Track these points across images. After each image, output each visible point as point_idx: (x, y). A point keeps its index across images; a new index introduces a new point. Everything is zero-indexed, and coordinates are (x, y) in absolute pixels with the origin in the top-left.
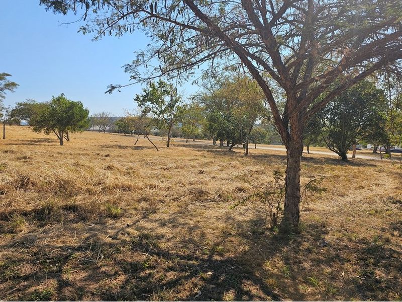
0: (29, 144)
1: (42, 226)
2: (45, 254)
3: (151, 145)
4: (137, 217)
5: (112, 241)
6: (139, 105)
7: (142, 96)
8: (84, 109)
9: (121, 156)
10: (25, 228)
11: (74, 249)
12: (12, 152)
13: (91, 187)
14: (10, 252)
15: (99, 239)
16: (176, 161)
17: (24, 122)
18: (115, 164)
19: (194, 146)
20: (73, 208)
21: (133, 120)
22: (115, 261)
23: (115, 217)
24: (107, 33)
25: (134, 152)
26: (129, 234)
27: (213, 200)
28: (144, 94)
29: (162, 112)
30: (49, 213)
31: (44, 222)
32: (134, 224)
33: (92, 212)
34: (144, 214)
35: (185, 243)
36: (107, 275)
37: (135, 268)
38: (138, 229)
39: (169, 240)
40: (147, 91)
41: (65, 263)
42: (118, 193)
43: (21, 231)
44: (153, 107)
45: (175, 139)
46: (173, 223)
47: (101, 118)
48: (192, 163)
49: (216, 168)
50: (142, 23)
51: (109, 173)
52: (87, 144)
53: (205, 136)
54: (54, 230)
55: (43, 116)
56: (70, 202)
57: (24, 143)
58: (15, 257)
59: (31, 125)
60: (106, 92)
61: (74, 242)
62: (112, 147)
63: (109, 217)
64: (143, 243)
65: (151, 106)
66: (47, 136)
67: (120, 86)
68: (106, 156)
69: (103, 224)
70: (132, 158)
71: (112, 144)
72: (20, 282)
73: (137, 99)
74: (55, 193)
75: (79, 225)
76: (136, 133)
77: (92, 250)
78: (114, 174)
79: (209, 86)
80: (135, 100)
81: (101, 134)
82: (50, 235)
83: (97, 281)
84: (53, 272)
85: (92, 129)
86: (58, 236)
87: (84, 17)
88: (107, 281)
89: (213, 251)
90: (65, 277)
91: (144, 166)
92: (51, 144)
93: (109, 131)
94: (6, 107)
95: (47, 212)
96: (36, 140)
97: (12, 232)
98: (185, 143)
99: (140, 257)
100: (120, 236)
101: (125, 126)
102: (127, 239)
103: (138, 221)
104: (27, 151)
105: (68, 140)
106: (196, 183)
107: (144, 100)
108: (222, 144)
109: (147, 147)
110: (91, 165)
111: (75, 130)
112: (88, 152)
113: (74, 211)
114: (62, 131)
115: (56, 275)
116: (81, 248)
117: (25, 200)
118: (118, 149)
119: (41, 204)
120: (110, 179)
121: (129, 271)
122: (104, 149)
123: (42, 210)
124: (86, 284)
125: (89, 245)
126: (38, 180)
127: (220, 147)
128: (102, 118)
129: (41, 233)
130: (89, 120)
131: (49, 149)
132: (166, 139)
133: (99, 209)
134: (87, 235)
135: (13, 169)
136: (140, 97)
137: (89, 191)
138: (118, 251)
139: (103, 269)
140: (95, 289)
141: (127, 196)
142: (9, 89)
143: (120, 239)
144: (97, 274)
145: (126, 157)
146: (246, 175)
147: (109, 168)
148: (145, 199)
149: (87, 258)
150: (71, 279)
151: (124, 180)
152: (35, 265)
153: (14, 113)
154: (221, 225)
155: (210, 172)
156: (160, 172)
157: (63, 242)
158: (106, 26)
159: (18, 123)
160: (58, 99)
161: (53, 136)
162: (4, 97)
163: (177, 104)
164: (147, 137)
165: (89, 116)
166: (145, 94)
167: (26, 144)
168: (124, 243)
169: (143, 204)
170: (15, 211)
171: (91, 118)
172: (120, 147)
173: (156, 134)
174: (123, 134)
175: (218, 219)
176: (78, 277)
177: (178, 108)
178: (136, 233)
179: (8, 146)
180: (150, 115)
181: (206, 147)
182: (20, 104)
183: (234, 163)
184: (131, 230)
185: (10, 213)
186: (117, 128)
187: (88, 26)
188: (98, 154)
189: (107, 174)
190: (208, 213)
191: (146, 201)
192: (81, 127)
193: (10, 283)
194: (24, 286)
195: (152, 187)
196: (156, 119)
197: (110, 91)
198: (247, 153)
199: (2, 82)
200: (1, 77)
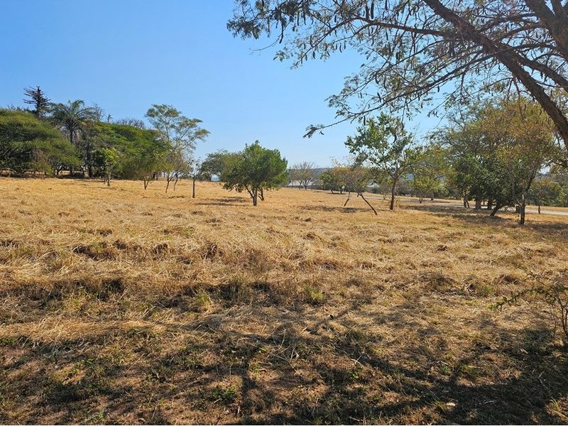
0: (220, 204)
1: (228, 306)
2: (230, 343)
3: (367, 207)
4: (344, 307)
5: (310, 336)
6: (352, 151)
7: (356, 138)
8: (282, 159)
9: (325, 221)
10: (210, 307)
11: (262, 340)
12: (201, 213)
13: (287, 261)
14: (193, 335)
15: (294, 331)
16: (403, 231)
17: (214, 177)
18: (318, 232)
19: (432, 209)
20: (264, 287)
21: (343, 172)
22: (314, 364)
23: (315, 303)
25: (343, 215)
26: (332, 329)
27: (461, 293)
28: (359, 134)
29: (384, 159)
30: (237, 291)
31: (230, 302)
32: (340, 315)
33: (285, 294)
34: (354, 303)
35: (414, 353)
36: (302, 381)
37: (338, 379)
38: (345, 323)
39: (389, 345)
40: (362, 131)
41: (252, 357)
42: (320, 271)
43: (205, 310)
44: (370, 153)
45: (402, 198)
46: (396, 320)
47: (302, 170)
48: (427, 234)
49: (467, 243)
50: (357, 36)
51: (308, 244)
52: (284, 204)
53: (450, 194)
54: (242, 313)
55: (235, 169)
56: (261, 279)
57: (214, 202)
58: (197, 341)
59: (222, 181)
60: (305, 136)
61: (263, 331)
62: (315, 208)
63: (308, 302)
64: (351, 344)
65: (368, 151)
66: (239, 195)
67: (322, 127)
68: (307, 220)
69: (300, 311)
70: (340, 225)
71: (314, 204)
72: (201, 374)
73: (349, 143)
74: (245, 265)
75: (270, 310)
76: (346, 190)
77: (286, 345)
78: (316, 244)
79: (458, 117)
80: (346, 144)
81: (302, 191)
82: (237, 318)
83: (290, 388)
84: (238, 366)
85: (291, 184)
86: (246, 322)
87: (280, 38)
88: (302, 390)
89: (457, 371)
90: (251, 375)
91: (357, 236)
92: (243, 204)
93: (312, 187)
94: (196, 159)
95: (234, 289)
96: (227, 199)
97: (196, 311)
98: (418, 204)
99: (348, 364)
100: (320, 330)
101: (332, 180)
102: (331, 336)
103: (346, 312)
104: (216, 212)
105: (263, 199)
106: (433, 265)
107: (359, 144)
108: (478, 206)
109: (361, 209)
110: (288, 232)
111: (270, 187)
112: (285, 215)
113: (265, 291)
114: (255, 188)
115: (242, 370)
116: (272, 339)
117: (211, 273)
118: (322, 212)
119: (228, 278)
120: (310, 251)
121: (331, 380)
122: (304, 210)
123: (229, 286)
124: (276, 390)
125: (282, 336)
126: (226, 249)
127: (475, 211)
128: (304, 170)
129: (227, 316)
130: (287, 174)
131: (241, 210)
132: (389, 198)
133: (295, 289)
134: (279, 324)
135: (200, 234)
136: (353, 140)
137: (283, 266)
138: (317, 351)
139: (298, 372)
140: (287, 397)
141: (332, 276)
142: (200, 138)
143: (320, 334)
144: (290, 377)
145: (332, 223)
146: (519, 256)
147: (310, 236)
148: (356, 283)
149: (280, 355)
150: (258, 379)
151: (328, 254)
152: (218, 354)
153: (204, 167)
154: (473, 332)
155: (457, 250)
156: (378, 245)
157: (251, 330)
158: (309, 46)
159: (208, 179)
160: (252, 148)
161: (245, 194)
162: (194, 148)
163: (406, 147)
164: (361, 195)
165: (288, 168)
166: (361, 135)
167: (216, 204)
168: (326, 339)
169: (353, 289)
170: (199, 284)
171: (290, 170)
172: (325, 209)
173: (375, 191)
174: (330, 191)
175: (468, 322)
176: (267, 379)
177: (408, 152)
178: (343, 329)
179: (197, 207)
180: (366, 164)
181: (451, 209)
182: (211, 156)
183: (498, 236)
184: (336, 324)
185: (195, 287)
186: (321, 183)
187: (286, 49)
188: (297, 218)
189: (306, 245)
190: (451, 312)
191: (358, 285)
192: (278, 182)
193: (190, 373)
194: (205, 379)
195: (367, 265)
196: (374, 171)
197: (310, 134)
198: (523, 221)
199: (193, 130)
200: (192, 123)
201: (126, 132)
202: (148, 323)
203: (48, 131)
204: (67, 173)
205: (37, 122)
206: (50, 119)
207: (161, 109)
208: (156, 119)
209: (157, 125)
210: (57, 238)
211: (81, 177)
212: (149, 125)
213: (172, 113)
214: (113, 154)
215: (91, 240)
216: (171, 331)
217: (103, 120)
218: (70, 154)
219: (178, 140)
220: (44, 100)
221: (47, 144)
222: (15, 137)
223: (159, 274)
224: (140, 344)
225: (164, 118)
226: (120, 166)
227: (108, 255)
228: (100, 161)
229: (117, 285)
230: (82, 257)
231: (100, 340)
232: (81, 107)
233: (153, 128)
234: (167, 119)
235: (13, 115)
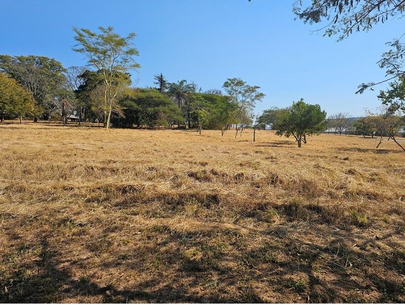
0: (273, 146)
1: (291, 221)
2: (295, 248)
3: (399, 148)
4: (388, 231)
5: (360, 251)
6: (384, 103)
7: (389, 92)
8: (322, 111)
9: (361, 160)
10: (277, 220)
11: (321, 249)
12: (261, 152)
13: (333, 190)
14: (268, 238)
15: (346, 246)
17: (268, 126)
18: (357, 168)
20: (317, 209)
21: (376, 120)
22: (366, 273)
23: (361, 226)
25: (377, 156)
26: (379, 248)
28: (391, 89)
30: (296, 210)
31: (292, 218)
32: (385, 237)
33: (335, 216)
34: (397, 229)
36: (356, 285)
37: (390, 288)
38: (392, 245)
40: (395, 86)
41: (314, 260)
42: (362, 201)
43: (274, 222)
44: (402, 104)
47: (338, 119)
50: (398, 8)
51: (351, 178)
52: (323, 146)
54: (301, 227)
55: (284, 120)
56: (314, 202)
57: (268, 144)
58: (271, 243)
59: (273, 129)
61: (320, 242)
62: (350, 150)
63: (354, 224)
65: (400, 102)
66: (287, 139)
68: (345, 159)
69: (349, 230)
70: (375, 163)
71: (349, 147)
72: (277, 267)
73: (382, 95)
74: (299, 192)
75: (323, 226)
77: (340, 255)
78: (356, 178)
80: (379, 97)
81: (338, 136)
82: (298, 230)
83: (348, 289)
84: (303, 266)
85: (327, 131)
86: (305, 234)
87: (335, 19)
88: (359, 292)
90: (315, 274)
91: (392, 173)
92: (291, 146)
93: (346, 133)
94: (256, 114)
95: (294, 208)
96: (279, 142)
97: (268, 222)
99: (397, 277)
100: (368, 247)
101: (365, 127)
102: (378, 253)
103: (390, 235)
104: (272, 152)
105: (305, 142)
109: (393, 151)
110: (331, 167)
111: (312, 133)
112: (326, 155)
113: (318, 212)
116: (328, 250)
117: (275, 195)
118: (357, 152)
119: (289, 200)
120: (353, 184)
121: (384, 289)
122: (341, 151)
123: (290, 206)
124: (336, 288)
125: (336, 249)
126: (284, 179)
128: (339, 119)
129: (290, 228)
130: (326, 122)
131: (290, 151)
133: (342, 214)
134: (333, 238)
135: (265, 167)
136: (385, 94)
137: (330, 194)
138: (368, 263)
139: (353, 278)
140: (346, 296)
141: (373, 205)
142: (258, 99)
143: (368, 251)
144: (346, 281)
145: (368, 162)
147: (351, 172)
148: (397, 212)
149: (336, 262)
150: (320, 278)
151: (368, 187)
152: (288, 254)
153: (261, 120)
157: (310, 240)
159: (264, 128)
160: (298, 104)
161: (292, 139)
162: (254, 107)
164: (394, 139)
165: (327, 118)
166: (393, 89)
167: (270, 146)
168: (374, 256)
169: (394, 217)
170: (268, 203)
171: (328, 120)
172: (359, 150)
174: (362, 136)
176: (328, 279)
178: (389, 249)
179: (258, 147)
180: (398, 113)
182: (266, 112)
184: (382, 244)
185: (265, 205)
188: (336, 157)
189: (349, 179)
191: (399, 214)
192: (318, 129)
193: (269, 265)
194: (281, 271)
199: (254, 94)
200: (253, 90)
201: (210, 98)
202: (237, 226)
203: (167, 101)
204: (176, 126)
205: (161, 95)
206: (167, 93)
207: (232, 81)
208: (229, 88)
209: (230, 92)
210: (178, 166)
211: (183, 128)
212: (225, 93)
213: (240, 83)
214: (203, 113)
215: (196, 169)
216: (253, 234)
217: (197, 91)
218: (178, 114)
219: (243, 101)
220: (164, 81)
221: (166, 108)
222: (149, 105)
223: (240, 193)
224: (233, 240)
225: (234, 88)
226: (207, 121)
227: (207, 179)
228: (195, 118)
229: (214, 199)
230: (192, 179)
231: (209, 234)
232: (185, 84)
233: (227, 95)
234: (236, 88)
235: (148, 92)
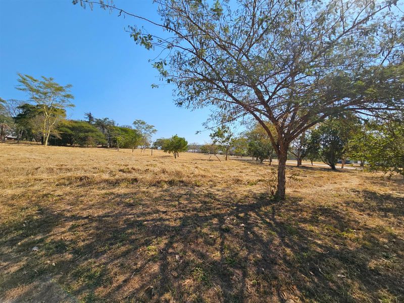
0: (162, 158)
2: (173, 195)
3: (217, 159)
6: (212, 139)
8: (186, 141)
9: (202, 163)
10: (166, 186)
12: (157, 160)
13: (189, 175)
14: (162, 193)
16: (229, 166)
17: (159, 148)
18: (199, 166)
19: (241, 160)
20: (182, 182)
21: (208, 146)
23: (198, 186)
24: (197, 108)
25: (208, 162)
27: (245, 184)
28: (214, 133)
29: (224, 142)
31: (172, 185)
33: (189, 183)
35: (227, 198)
37: (205, 203)
39: (220, 196)
40: (216, 132)
41: (180, 198)
42: (200, 178)
43: (164, 187)
45: (230, 156)
46: (223, 191)
47: (193, 146)
48: (237, 168)
49: (250, 170)
52: (187, 158)
53: (248, 155)
54: (176, 188)
55: (168, 145)
56: (181, 179)
57: (160, 157)
59: (162, 149)
61: (183, 192)
62: (198, 159)
64: (209, 195)
65: (218, 139)
66: (169, 154)
68: (195, 163)
70: (207, 165)
72: (166, 201)
73: (211, 135)
74: (175, 176)
75: (185, 187)
76: (210, 153)
78: (198, 170)
81: (193, 154)
82: (174, 189)
84: (176, 200)
85: (189, 151)
86: (177, 190)
89: (239, 201)
90: (180, 201)
91: (213, 168)
92: (171, 158)
93: (197, 152)
94: (153, 141)
95: (173, 182)
96: (165, 156)
97: (162, 187)
98: (236, 159)
99: (207, 200)
101: (205, 149)
104: (162, 160)
105: (178, 156)
106: (237, 176)
107: (214, 136)
108: (257, 159)
109: (215, 160)
110: (189, 166)
111: (181, 152)
112: (187, 161)
114: (175, 152)
115: (178, 201)
116: (185, 194)
117: (164, 177)
119: (170, 179)
120: (197, 172)
122: (194, 160)
123: (171, 181)
126: (168, 171)
127: (256, 161)
129: (171, 188)
130: (188, 147)
131: (171, 160)
132: (225, 156)
133: (192, 182)
134: (188, 191)
135: (159, 166)
137: (188, 176)
138: (199, 197)
141: (204, 179)
142: (154, 133)
145: (204, 164)
146: (265, 174)
147: (196, 167)
148: (211, 181)
151: (202, 173)
152: (170, 197)
153: (155, 144)
154: (245, 193)
156: (219, 171)
159: (157, 148)
160: (175, 137)
161: (172, 154)
162: (152, 136)
163: (231, 137)
164: (215, 155)
165: (188, 144)
168: (201, 195)
169: (211, 183)
170: (161, 180)
172: (202, 160)
173: (221, 154)
174: (204, 154)
175: (245, 191)
177: (232, 139)
179: (154, 158)
180: (217, 143)
181: (248, 160)
182: (158, 140)
183: (260, 168)
186: (201, 150)
188: (192, 162)
189: (195, 170)
190: (240, 189)
192: (184, 150)
195: (215, 176)
196: (220, 146)
198: (270, 164)
199: (151, 130)
200: (152, 127)
201: (125, 130)
204: (101, 146)
211: (106, 147)
213: (143, 123)
215: (123, 167)
218: (102, 139)
219: (145, 133)
221: (94, 134)
227: (130, 172)
228: (115, 141)
230: (121, 173)
232: (107, 120)
235: (80, 123)
